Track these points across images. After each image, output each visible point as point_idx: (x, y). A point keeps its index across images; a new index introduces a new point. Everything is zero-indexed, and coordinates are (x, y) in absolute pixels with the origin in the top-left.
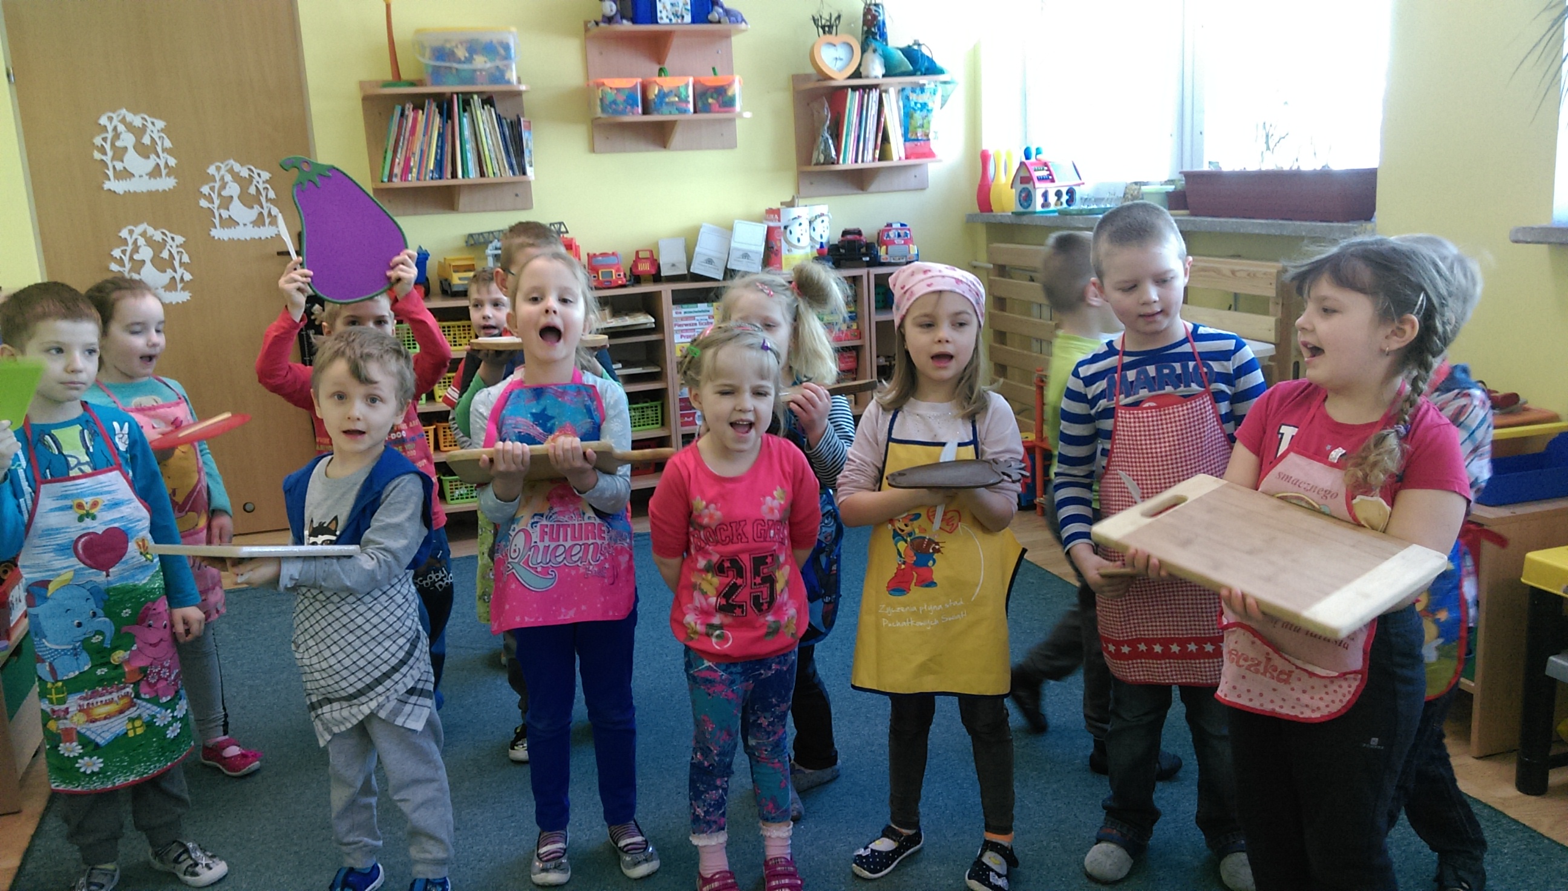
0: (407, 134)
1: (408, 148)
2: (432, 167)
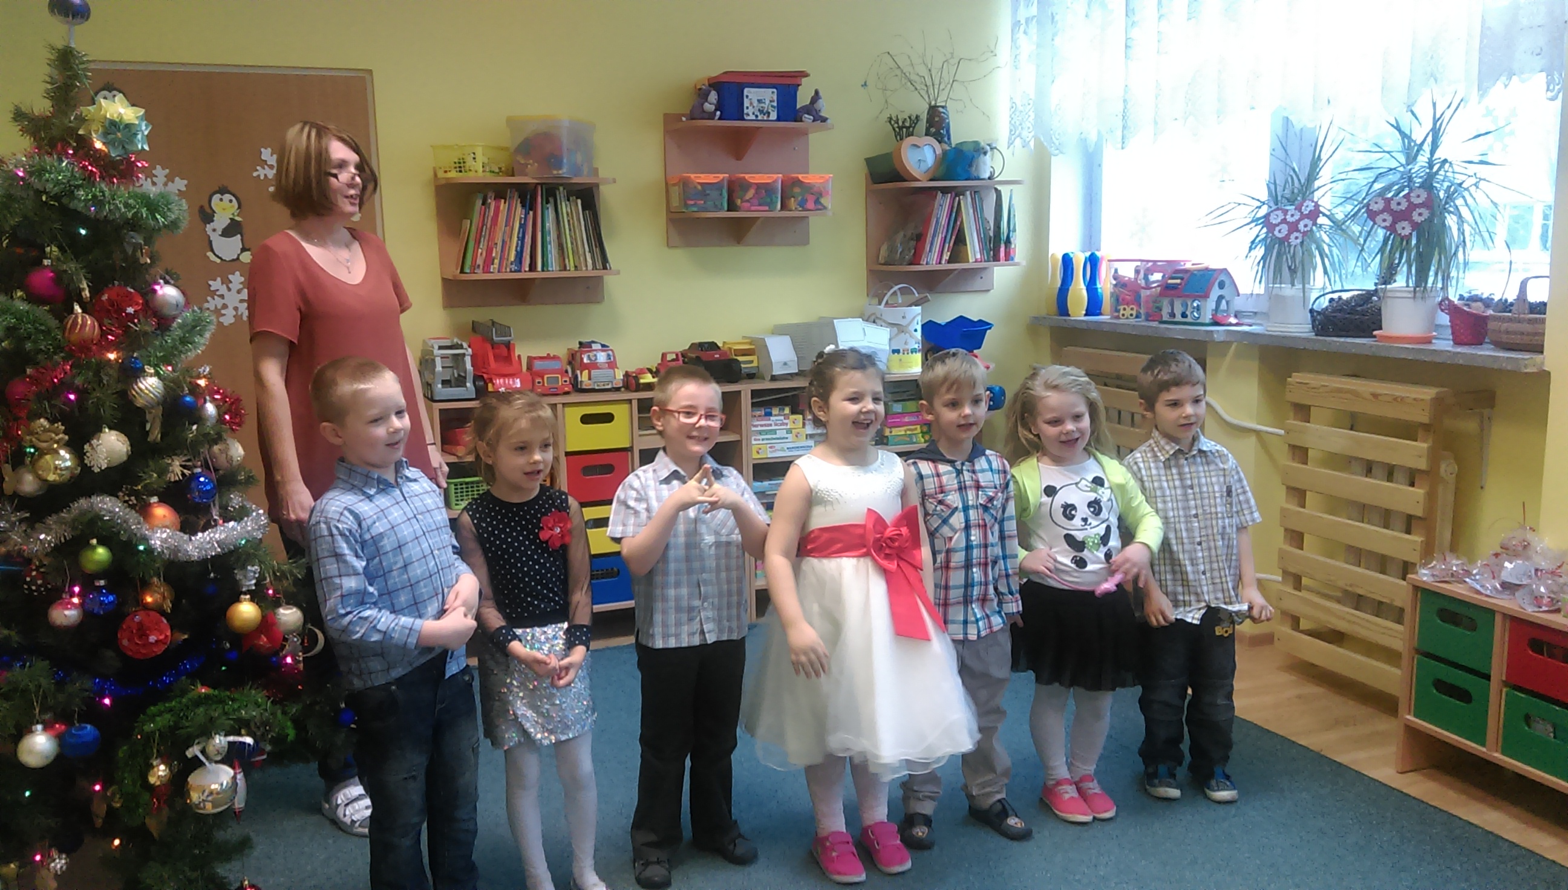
0: (489, 224)
1: (491, 238)
2: (512, 258)
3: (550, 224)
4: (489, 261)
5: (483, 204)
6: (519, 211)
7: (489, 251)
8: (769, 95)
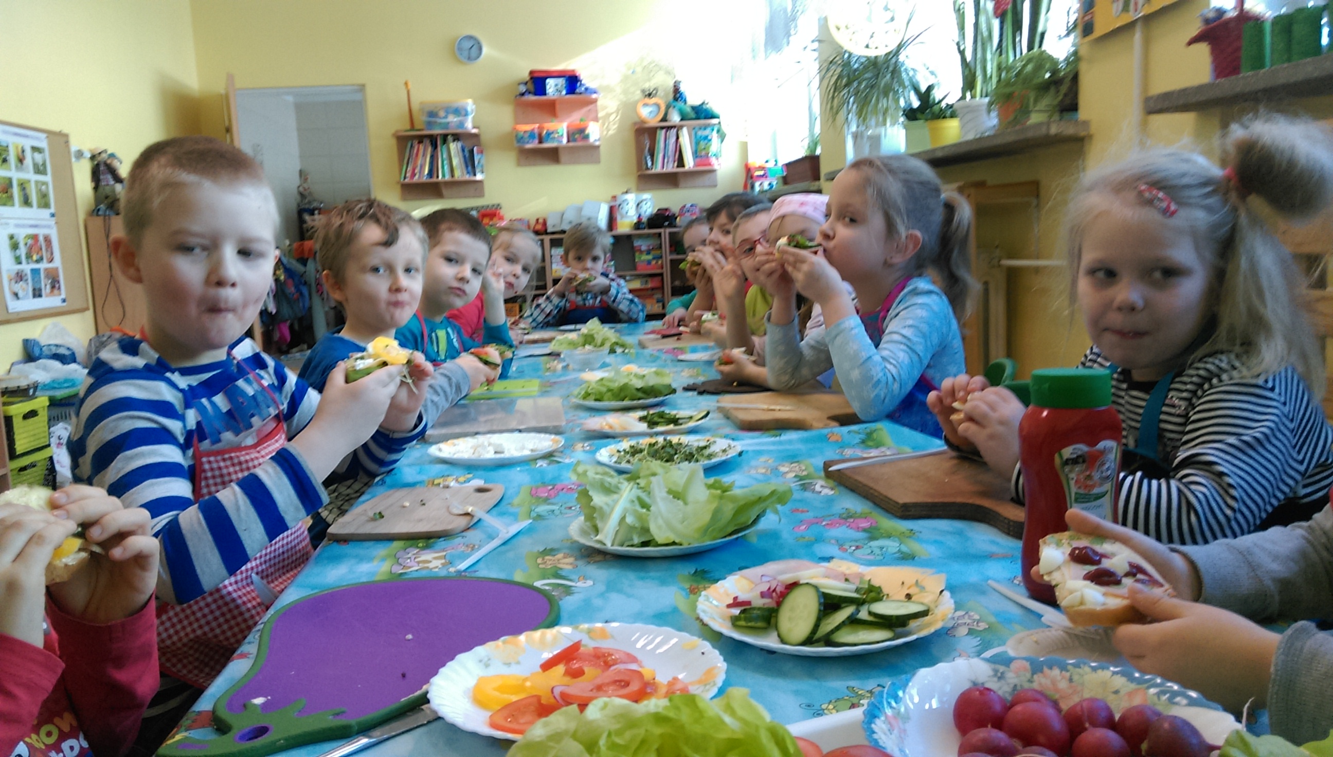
0: (414, 156)
1: (415, 163)
2: (426, 172)
3: (445, 156)
4: (413, 175)
5: (412, 146)
6: (429, 149)
7: (414, 170)
8: (561, 82)
